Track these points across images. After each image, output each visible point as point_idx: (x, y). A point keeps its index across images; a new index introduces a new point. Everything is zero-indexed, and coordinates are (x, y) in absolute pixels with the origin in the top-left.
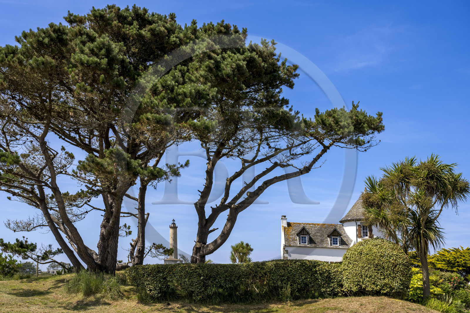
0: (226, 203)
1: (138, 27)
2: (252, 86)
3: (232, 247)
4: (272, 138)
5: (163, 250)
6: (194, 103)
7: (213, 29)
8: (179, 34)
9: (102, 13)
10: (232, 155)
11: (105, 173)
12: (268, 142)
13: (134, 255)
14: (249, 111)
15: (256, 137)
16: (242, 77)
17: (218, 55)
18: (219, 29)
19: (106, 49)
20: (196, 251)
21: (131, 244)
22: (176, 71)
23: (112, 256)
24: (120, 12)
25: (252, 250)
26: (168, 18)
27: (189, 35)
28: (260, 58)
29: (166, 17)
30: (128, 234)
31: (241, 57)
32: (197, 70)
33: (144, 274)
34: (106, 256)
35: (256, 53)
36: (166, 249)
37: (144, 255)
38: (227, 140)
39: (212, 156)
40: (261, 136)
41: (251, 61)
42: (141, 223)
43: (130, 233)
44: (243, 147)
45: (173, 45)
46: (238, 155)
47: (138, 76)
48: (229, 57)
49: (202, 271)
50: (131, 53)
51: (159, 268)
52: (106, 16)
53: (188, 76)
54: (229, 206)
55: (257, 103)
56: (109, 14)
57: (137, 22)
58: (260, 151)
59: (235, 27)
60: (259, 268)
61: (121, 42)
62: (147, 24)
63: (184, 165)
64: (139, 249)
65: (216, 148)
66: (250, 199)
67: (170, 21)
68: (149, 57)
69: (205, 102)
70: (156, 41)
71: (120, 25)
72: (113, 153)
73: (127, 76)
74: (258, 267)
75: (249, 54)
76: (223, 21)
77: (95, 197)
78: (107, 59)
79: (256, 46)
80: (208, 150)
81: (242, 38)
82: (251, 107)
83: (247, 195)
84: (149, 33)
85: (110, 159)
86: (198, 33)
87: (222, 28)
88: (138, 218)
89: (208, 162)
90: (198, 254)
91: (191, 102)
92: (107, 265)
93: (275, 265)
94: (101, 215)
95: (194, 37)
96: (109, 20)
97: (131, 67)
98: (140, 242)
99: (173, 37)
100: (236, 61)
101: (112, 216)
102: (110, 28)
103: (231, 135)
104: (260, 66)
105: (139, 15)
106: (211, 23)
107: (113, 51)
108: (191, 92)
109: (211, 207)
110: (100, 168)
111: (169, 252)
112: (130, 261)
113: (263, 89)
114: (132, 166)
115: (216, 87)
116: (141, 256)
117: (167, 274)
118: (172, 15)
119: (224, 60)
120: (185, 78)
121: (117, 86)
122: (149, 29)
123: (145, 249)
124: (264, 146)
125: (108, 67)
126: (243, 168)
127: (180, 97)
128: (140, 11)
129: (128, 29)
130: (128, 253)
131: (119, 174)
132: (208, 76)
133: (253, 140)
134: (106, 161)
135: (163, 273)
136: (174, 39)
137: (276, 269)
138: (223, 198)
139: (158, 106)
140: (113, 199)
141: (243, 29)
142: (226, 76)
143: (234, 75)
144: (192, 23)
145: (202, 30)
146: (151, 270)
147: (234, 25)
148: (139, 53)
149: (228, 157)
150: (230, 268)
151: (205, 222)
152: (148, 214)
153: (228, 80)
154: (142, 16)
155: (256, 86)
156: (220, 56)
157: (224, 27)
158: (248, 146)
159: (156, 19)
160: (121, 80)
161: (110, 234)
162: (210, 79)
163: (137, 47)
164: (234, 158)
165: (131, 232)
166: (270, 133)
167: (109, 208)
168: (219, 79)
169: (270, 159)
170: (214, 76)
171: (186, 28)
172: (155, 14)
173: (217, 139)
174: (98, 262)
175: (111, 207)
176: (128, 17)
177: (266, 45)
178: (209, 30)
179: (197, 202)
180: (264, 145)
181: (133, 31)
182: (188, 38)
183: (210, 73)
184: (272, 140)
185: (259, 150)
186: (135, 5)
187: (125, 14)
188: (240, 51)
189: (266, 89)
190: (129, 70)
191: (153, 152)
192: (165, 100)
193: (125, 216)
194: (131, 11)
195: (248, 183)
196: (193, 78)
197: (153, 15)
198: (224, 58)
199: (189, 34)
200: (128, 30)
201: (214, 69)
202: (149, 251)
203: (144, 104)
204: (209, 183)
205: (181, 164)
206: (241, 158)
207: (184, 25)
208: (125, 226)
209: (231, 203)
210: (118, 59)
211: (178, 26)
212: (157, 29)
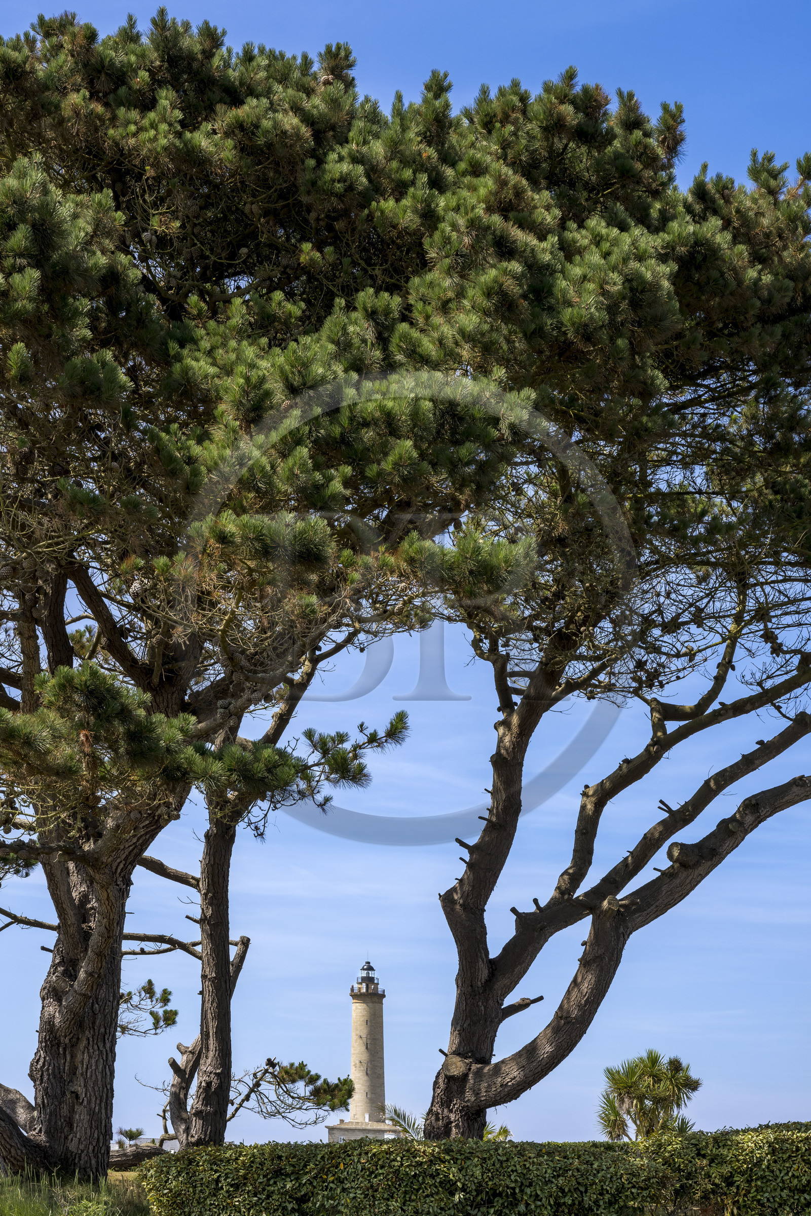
0: (579, 892)
1: (178, 114)
2: (704, 376)
3: (611, 1074)
4: (793, 608)
5: (311, 1087)
6: (430, 463)
7: (524, 112)
8: (365, 142)
9: (14, 55)
10: (610, 688)
11: (41, 773)
12: (770, 625)
13: (189, 1108)
14: (691, 489)
15: (718, 604)
16: (651, 335)
17: (542, 238)
18: (549, 113)
19: (34, 226)
20: (447, 1090)
21: (173, 1064)
22: (354, 315)
23: (92, 1113)
24: (98, 46)
25: (693, 1085)
26: (316, 67)
27: (415, 148)
28: (741, 247)
29: (307, 63)
30: (162, 1023)
31: (650, 242)
32: (445, 307)
33: (217, 1181)
34: (65, 1111)
35: (720, 223)
36: (319, 1083)
37: (231, 1109)
38: (584, 623)
39: (518, 692)
40: (742, 603)
41: (699, 258)
42: (212, 980)
43: (170, 1018)
44: (657, 650)
45: (340, 197)
46: (634, 684)
47: (182, 346)
48: (598, 244)
49: (460, 1170)
50: (150, 241)
51: (280, 1157)
52: (33, 71)
53: (405, 337)
54: (590, 903)
55: (726, 451)
56: (48, 61)
57: (172, 94)
58: (733, 668)
59: (627, 100)
60: (704, 1156)
61: (100, 190)
62: (221, 101)
63: (381, 734)
64: (209, 1084)
65: (537, 655)
66: (683, 875)
67: (327, 83)
68: (233, 256)
69: (482, 456)
70: (264, 182)
71: (99, 109)
72: (75, 689)
73: (134, 345)
74: (699, 1154)
75: (691, 228)
76: (570, 76)
77: (17, 872)
78: (36, 274)
79: (725, 188)
80: (504, 667)
81: (660, 151)
82: (699, 471)
83: (670, 855)
84: (230, 143)
85: (63, 712)
86: (453, 138)
87: (567, 109)
88: (200, 958)
89: (501, 716)
90: (456, 1104)
91: (415, 454)
92: (73, 1146)
93: (770, 1145)
94: (43, 948)
95: (435, 155)
96: (46, 88)
97: (150, 305)
98: (211, 1054)
99: (341, 159)
100: (625, 260)
101: (86, 950)
102: (53, 127)
103: (603, 599)
104: (740, 282)
105: (181, 58)
106: (515, 84)
107: (63, 234)
108: (415, 414)
109: (514, 910)
110: (19, 754)
111: (333, 1097)
112: (171, 1131)
113: (752, 386)
114: (157, 745)
115: (532, 385)
116: (215, 1113)
117: (311, 1183)
118: (337, 55)
119: (569, 258)
120: (393, 348)
121: (84, 394)
122: (229, 126)
123: (233, 1083)
124: (754, 647)
125: (46, 307)
126: (655, 742)
127: (368, 435)
128: (185, 43)
129: (133, 128)
130: (164, 1100)
131: (103, 778)
132: (495, 335)
133: (699, 619)
134: (44, 722)
135: (297, 1179)
136: (345, 167)
137: (775, 1162)
138: (566, 872)
139: (270, 477)
140: (91, 881)
141: (665, 107)
142: (577, 332)
143: (615, 329)
144: (428, 88)
145: (471, 121)
146: (248, 1167)
147: (620, 93)
148: (185, 238)
149: (591, 697)
150: (579, 1157)
151: (484, 973)
152: (245, 943)
153: (589, 353)
154: (195, 65)
155: (724, 376)
156: (553, 239)
157: (573, 102)
158: (678, 645)
159: (262, 74)
160: (104, 364)
161: (81, 1025)
162: (505, 347)
163: (177, 210)
164: (619, 699)
165: (175, 1013)
166: (782, 587)
167: (72, 919)
168: (544, 347)
169: (780, 701)
170: (525, 335)
171: (398, 112)
172: (256, 51)
173: (543, 620)
174: (37, 1134)
175: (83, 915)
176: (135, 71)
177: (773, 183)
178: (505, 119)
179: (454, 889)
180: (751, 640)
181: (155, 139)
182: (405, 162)
183: (506, 320)
184: (788, 620)
185: (730, 661)
186: (162, 12)
187: (120, 58)
188: (648, 215)
189: (767, 389)
190: (141, 319)
191: (247, 679)
192: (303, 452)
193: (147, 949)
194: (145, 40)
195: (675, 807)
196: (429, 346)
197: (248, 57)
198: (569, 251)
199: (410, 140)
200: (135, 135)
201: (525, 304)
202: (252, 1090)
203: (209, 471)
204: (505, 809)
205: (368, 732)
206: (649, 698)
207: (392, 99)
208: (149, 989)
209: (599, 892)
210: (87, 270)
211: (362, 105)
212: (266, 124)
